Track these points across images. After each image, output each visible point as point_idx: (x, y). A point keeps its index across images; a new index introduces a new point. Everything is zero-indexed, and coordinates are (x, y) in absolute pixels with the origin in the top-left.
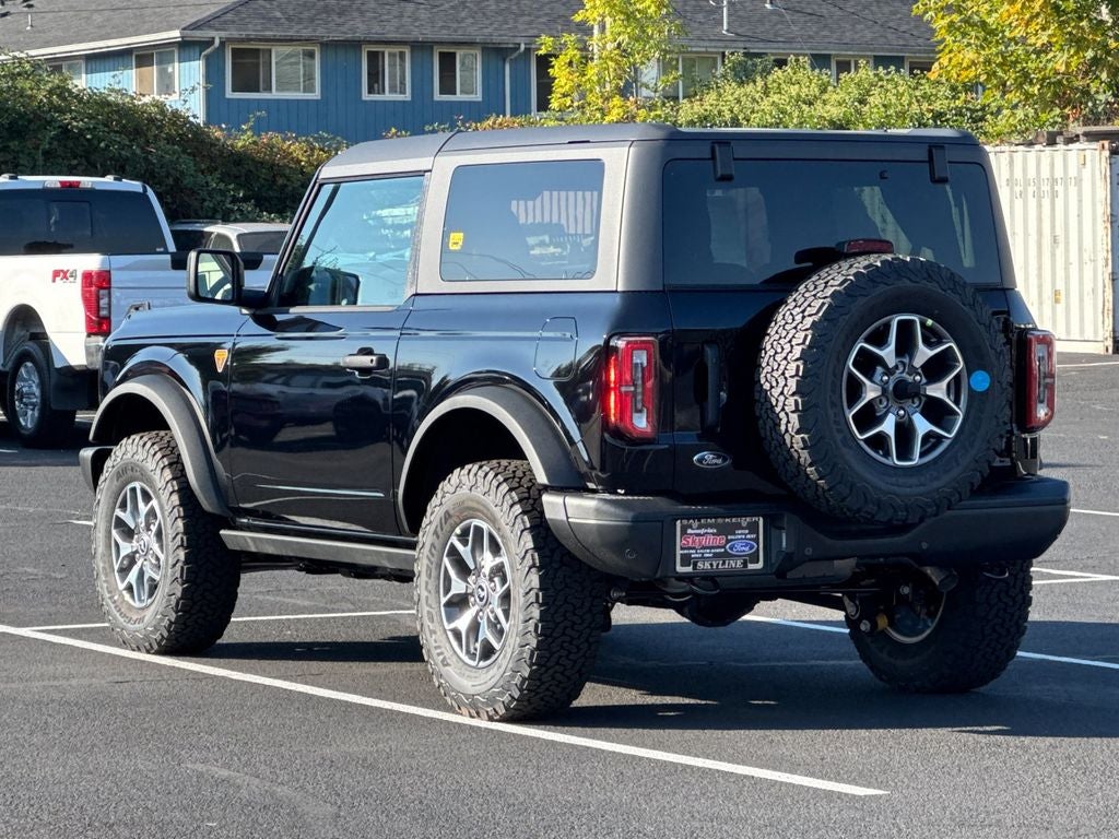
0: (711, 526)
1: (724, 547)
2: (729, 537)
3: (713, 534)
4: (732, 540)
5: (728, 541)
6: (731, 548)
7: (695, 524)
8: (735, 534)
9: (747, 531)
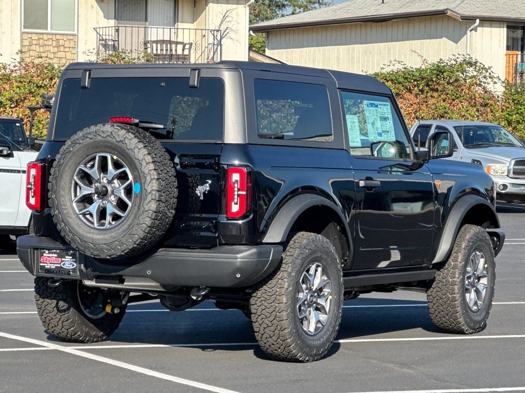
0: (55, 253)
1: (60, 264)
2: (63, 259)
3: (56, 257)
4: (64, 261)
5: (62, 261)
6: (64, 265)
7: (47, 252)
8: (65, 258)
9: (71, 257)
